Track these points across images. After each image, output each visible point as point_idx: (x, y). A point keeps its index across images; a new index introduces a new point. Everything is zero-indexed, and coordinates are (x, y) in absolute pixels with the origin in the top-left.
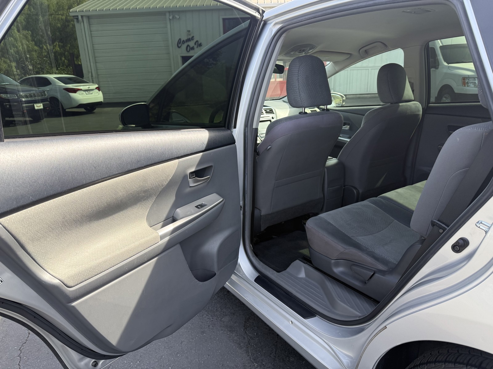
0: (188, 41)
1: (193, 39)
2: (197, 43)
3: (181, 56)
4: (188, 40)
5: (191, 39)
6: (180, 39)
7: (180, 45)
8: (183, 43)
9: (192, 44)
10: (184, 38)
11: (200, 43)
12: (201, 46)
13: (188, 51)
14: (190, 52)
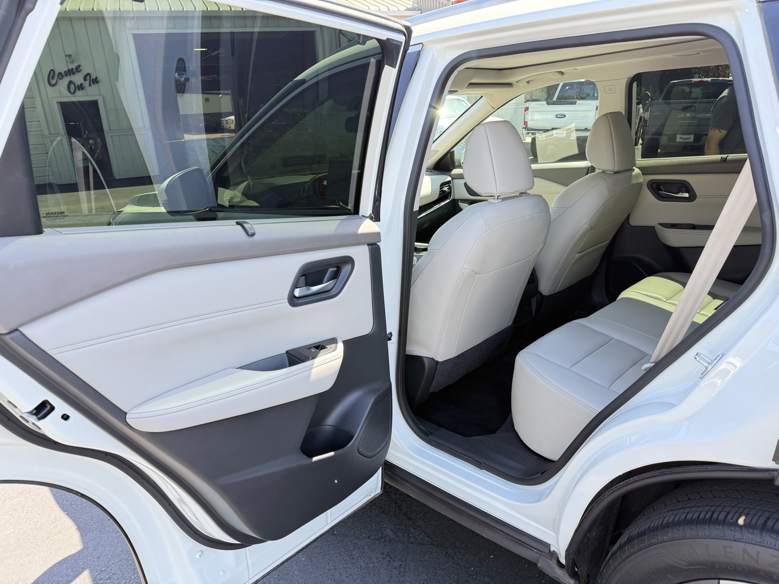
0: (70, 75)
1: (79, 70)
2: (88, 78)
3: (57, 102)
4: (70, 72)
5: (74, 70)
6: (52, 70)
8: (60, 77)
9: (78, 79)
10: (62, 68)
11: (94, 78)
12: (97, 82)
13: (72, 92)
14: (76, 94)
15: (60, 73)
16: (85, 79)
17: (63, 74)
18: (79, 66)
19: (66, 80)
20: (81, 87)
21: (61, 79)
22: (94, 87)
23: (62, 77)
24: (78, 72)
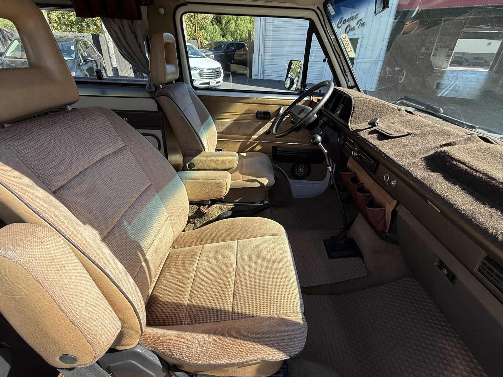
0: (350, 21)
1: (356, 17)
2: (359, 23)
4: (351, 19)
6: (342, 18)
9: (353, 23)
11: (363, 22)
12: (363, 26)
13: (347, 32)
14: (348, 34)
15: (345, 20)
16: (357, 24)
17: (347, 20)
18: (358, 14)
19: (347, 24)
20: (353, 29)
21: (344, 24)
22: (361, 28)
23: (345, 22)
24: (355, 18)
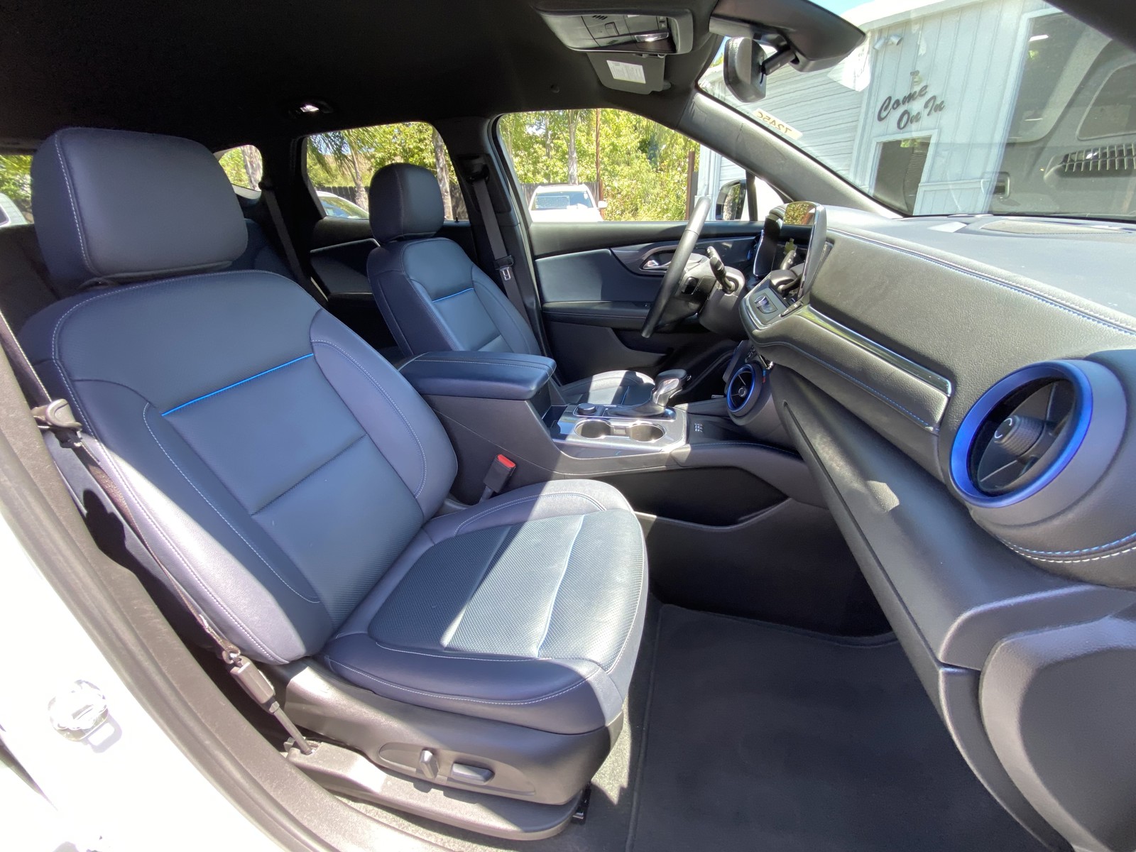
2: (931, 104)
3: (880, 144)
4: (910, 98)
5: (917, 94)
6: (890, 98)
7: (884, 114)
8: (895, 106)
9: (916, 106)
10: (900, 95)
13: (902, 125)
14: (905, 129)
